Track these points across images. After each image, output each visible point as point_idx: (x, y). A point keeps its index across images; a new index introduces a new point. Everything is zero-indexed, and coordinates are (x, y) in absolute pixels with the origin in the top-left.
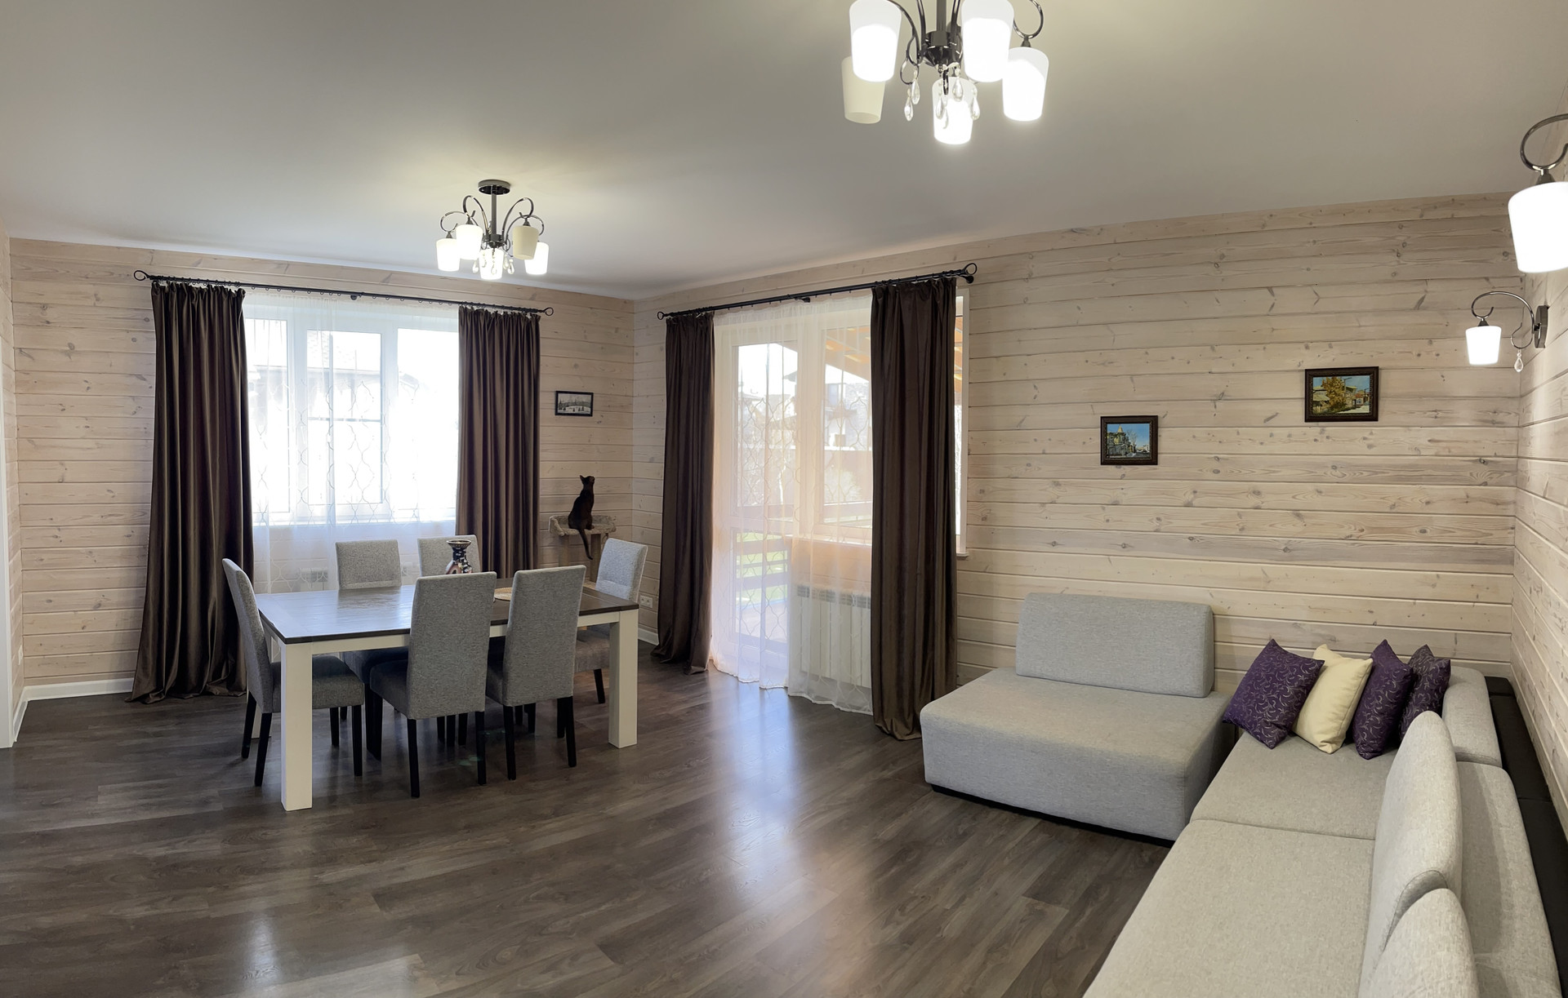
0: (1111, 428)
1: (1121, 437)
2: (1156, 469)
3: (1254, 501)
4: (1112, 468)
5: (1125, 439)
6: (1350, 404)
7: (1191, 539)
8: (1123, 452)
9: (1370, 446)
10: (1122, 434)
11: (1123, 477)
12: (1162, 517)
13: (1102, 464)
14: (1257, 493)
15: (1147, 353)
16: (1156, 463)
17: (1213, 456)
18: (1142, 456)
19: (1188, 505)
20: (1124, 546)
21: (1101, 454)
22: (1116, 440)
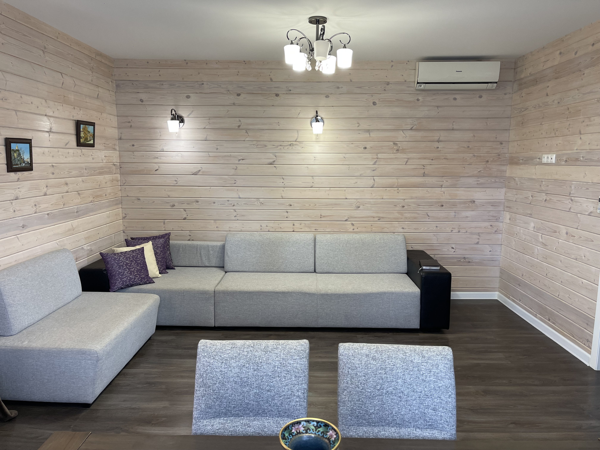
0: (14, 146)
1: (18, 152)
2: (31, 174)
3: (66, 188)
4: (12, 174)
5: (19, 154)
6: (89, 139)
7: (48, 214)
8: (19, 163)
9: (93, 159)
10: (18, 150)
11: (18, 180)
12: (36, 203)
13: (8, 172)
14: (67, 184)
15: (21, 97)
16: (32, 170)
17: (51, 164)
18: (27, 165)
19: (45, 194)
20: (23, 227)
21: (7, 164)
22: (15, 155)
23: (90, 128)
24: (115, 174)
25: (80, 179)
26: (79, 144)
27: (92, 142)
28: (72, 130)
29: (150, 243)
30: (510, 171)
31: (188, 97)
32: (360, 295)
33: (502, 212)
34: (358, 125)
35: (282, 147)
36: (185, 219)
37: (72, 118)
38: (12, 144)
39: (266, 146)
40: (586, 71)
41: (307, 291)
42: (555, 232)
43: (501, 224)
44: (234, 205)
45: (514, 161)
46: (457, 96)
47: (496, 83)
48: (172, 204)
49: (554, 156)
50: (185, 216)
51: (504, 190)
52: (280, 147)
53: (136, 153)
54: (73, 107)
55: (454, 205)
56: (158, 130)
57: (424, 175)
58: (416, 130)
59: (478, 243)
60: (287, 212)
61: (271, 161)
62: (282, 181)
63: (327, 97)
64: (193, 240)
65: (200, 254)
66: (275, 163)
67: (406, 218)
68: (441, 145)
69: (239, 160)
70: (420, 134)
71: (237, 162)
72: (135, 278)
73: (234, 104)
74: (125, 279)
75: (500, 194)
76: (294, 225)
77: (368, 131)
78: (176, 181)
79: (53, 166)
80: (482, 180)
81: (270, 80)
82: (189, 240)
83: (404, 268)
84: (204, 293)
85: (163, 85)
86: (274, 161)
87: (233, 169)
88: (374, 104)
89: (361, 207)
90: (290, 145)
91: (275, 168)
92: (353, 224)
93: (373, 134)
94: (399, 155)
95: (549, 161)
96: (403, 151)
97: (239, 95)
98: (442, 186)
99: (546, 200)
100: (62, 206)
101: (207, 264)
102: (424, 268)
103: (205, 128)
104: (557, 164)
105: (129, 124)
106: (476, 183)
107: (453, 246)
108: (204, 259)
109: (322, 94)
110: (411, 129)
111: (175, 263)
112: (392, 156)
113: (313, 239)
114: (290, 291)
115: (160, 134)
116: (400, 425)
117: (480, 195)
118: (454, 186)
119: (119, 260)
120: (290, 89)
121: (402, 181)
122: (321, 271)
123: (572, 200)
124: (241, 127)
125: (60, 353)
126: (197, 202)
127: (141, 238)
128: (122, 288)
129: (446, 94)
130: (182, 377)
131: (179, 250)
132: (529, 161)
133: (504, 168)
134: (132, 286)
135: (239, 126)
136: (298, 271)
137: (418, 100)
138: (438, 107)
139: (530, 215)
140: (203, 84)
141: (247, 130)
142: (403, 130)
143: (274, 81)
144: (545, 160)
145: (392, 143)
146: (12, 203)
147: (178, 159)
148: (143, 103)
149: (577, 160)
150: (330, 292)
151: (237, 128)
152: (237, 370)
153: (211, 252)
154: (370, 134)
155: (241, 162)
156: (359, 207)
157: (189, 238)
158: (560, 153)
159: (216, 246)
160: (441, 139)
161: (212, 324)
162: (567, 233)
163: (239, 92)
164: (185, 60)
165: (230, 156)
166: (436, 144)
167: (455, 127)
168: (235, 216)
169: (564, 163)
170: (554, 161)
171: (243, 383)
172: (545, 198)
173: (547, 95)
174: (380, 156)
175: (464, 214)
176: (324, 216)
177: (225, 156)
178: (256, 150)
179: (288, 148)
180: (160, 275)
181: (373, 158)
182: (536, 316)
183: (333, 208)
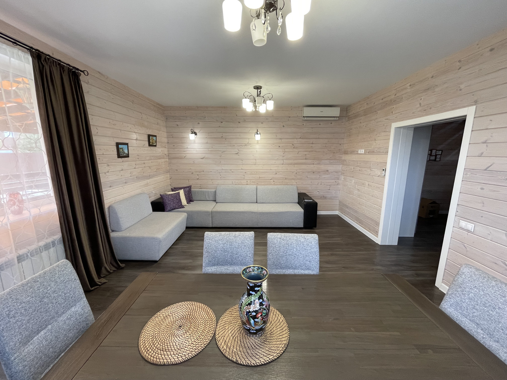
0: (120, 146)
1: (122, 149)
2: (128, 159)
3: (144, 165)
4: (120, 159)
5: (123, 150)
6: (154, 143)
7: (136, 177)
8: (123, 154)
9: (156, 152)
10: (122, 148)
11: (123, 161)
12: (131, 172)
13: (118, 158)
14: (144, 163)
15: (123, 124)
16: (128, 157)
17: (137, 154)
18: (127, 155)
19: (135, 168)
20: (126, 183)
21: (117, 154)
22: (121, 150)
23: (155, 138)
24: (166, 159)
25: (150, 161)
26: (150, 145)
27: (155, 144)
28: (147, 139)
29: (183, 190)
30: (345, 157)
31: (199, 123)
32: (277, 213)
33: (340, 176)
34: (276, 136)
35: (242, 146)
36: (198, 179)
37: (146, 133)
38: (119, 145)
39: (234, 146)
40: (378, 112)
41: (254, 211)
42: (363, 184)
43: (340, 181)
44: (220, 173)
45: (346, 153)
46: (321, 123)
47: (338, 117)
48: (192, 172)
49: (363, 151)
50: (198, 178)
51: (341, 166)
52: (241, 146)
53: (176, 150)
54: (146, 128)
55: (319, 172)
56: (185, 139)
57: (306, 159)
58: (302, 138)
59: (329, 189)
60: (244, 176)
61: (237, 152)
62: (242, 161)
63: (262, 123)
64: (202, 189)
65: (205, 195)
66: (239, 153)
67: (298, 178)
68: (313, 145)
69: (222, 152)
70: (303, 141)
71: (221, 153)
72: (176, 206)
73: (220, 127)
74: (172, 206)
75: (339, 167)
76: (247, 182)
77: (281, 139)
78: (194, 162)
79: (138, 155)
80: (331, 161)
81: (236, 116)
82: (200, 189)
83: (297, 201)
84: (207, 212)
85: (187, 118)
86: (238, 153)
87: (220, 156)
88: (283, 126)
89: (278, 173)
90: (245, 145)
91: (238, 156)
92: (274, 181)
93: (283, 140)
94: (294, 150)
95: (361, 153)
96: (297, 148)
97: (222, 122)
98: (313, 164)
99: (360, 170)
100: (143, 173)
101: (208, 200)
102: (305, 200)
103: (206, 138)
104: (365, 154)
105: (172, 136)
106: (329, 162)
107: (319, 191)
108: (207, 197)
109: (260, 122)
110: (300, 138)
111: (194, 199)
112: (291, 150)
113: (256, 188)
114: (246, 211)
115: (186, 141)
116: (295, 269)
117: (331, 168)
118: (319, 164)
119: (168, 198)
120: (245, 119)
121: (296, 161)
122: (259, 202)
123: (371, 170)
124: (223, 137)
125: (143, 238)
126: (203, 171)
127: (178, 188)
128: (170, 210)
129: (316, 122)
130: (198, 249)
131: (195, 193)
132: (352, 152)
133: (341, 156)
134: (175, 209)
135: (222, 137)
136: (249, 202)
137: (303, 125)
138: (312, 128)
139: (353, 177)
140: (205, 117)
141: (226, 139)
142: (296, 138)
143: (238, 116)
144: (359, 152)
145: (291, 144)
146: (120, 172)
147: (195, 152)
148: (178, 126)
149: (373, 152)
150: (263, 211)
151: (221, 138)
152: (222, 245)
153: (210, 194)
154: (281, 140)
155: (223, 153)
156: (277, 173)
157: (200, 187)
158: (366, 149)
159: (212, 191)
160: (313, 142)
161: (211, 226)
162: (368, 185)
163: (222, 121)
164: (197, 106)
165: (218, 150)
166: (311, 145)
167: (320, 137)
168: (221, 178)
169: (367, 153)
170: (363, 152)
171: (225, 251)
172: (359, 169)
173: (361, 123)
174: (286, 150)
175: (324, 176)
176: (261, 178)
177: (216, 150)
178: (230, 148)
179: (244, 147)
180: (187, 204)
181: (283, 151)
182: (354, 221)
183: (265, 174)
